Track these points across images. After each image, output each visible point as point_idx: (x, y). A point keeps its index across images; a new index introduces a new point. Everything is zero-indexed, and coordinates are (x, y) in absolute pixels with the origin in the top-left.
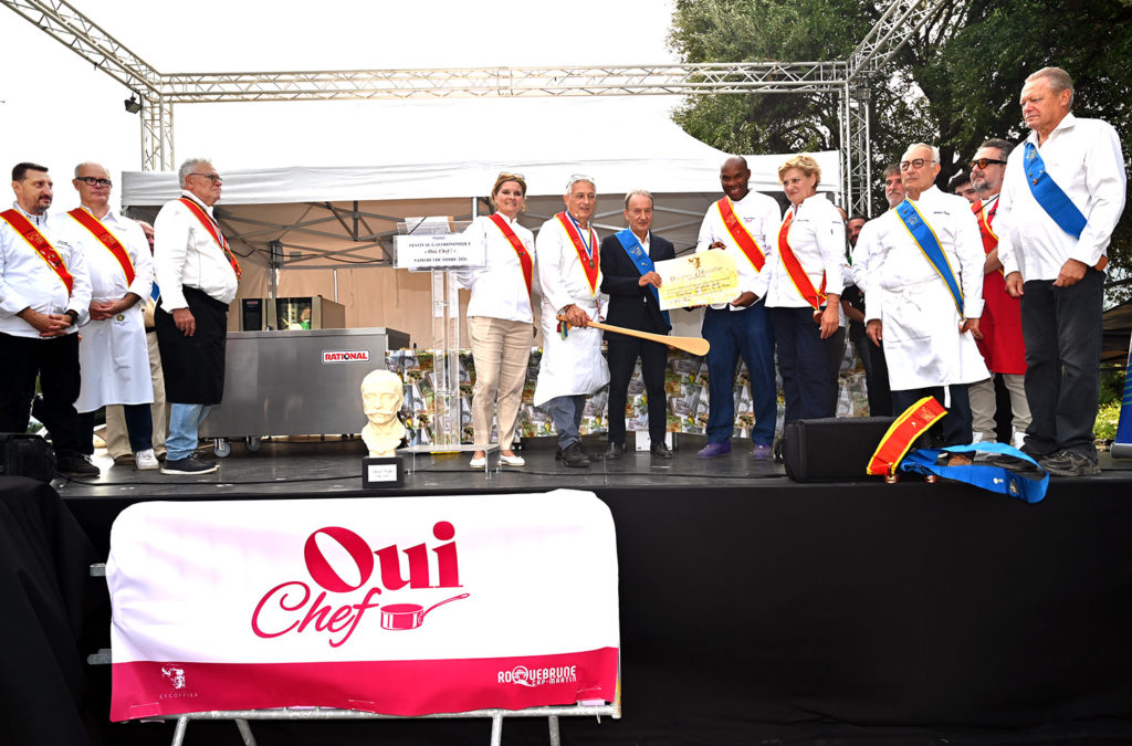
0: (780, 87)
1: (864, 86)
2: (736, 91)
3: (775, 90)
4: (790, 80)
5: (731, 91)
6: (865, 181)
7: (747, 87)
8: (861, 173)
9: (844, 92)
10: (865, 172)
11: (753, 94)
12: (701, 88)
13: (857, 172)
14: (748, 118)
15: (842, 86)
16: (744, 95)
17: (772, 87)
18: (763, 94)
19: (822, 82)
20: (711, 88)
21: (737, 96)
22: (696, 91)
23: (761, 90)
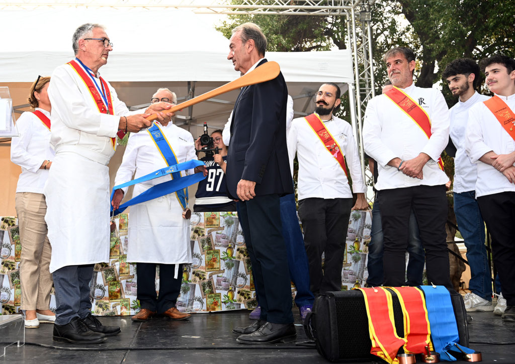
0: (301, 11)
1: (365, 11)
2: (267, 12)
3: (297, 13)
4: (310, 5)
5: (262, 12)
6: (370, 83)
7: (277, 10)
8: (366, 77)
9: (350, 15)
10: (369, 76)
11: (279, 16)
12: (240, 10)
13: (363, 76)
14: (276, 33)
15: (349, 10)
16: (274, 16)
17: (295, 10)
18: (288, 16)
19: (333, 7)
20: (247, 9)
21: (268, 15)
22: (235, 12)
23: (286, 12)
